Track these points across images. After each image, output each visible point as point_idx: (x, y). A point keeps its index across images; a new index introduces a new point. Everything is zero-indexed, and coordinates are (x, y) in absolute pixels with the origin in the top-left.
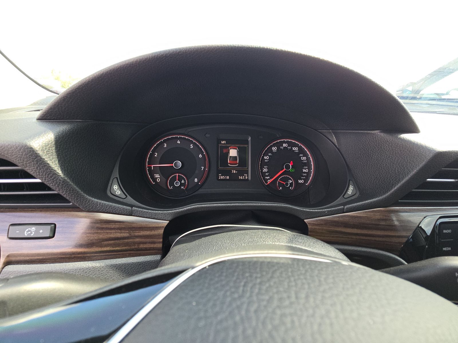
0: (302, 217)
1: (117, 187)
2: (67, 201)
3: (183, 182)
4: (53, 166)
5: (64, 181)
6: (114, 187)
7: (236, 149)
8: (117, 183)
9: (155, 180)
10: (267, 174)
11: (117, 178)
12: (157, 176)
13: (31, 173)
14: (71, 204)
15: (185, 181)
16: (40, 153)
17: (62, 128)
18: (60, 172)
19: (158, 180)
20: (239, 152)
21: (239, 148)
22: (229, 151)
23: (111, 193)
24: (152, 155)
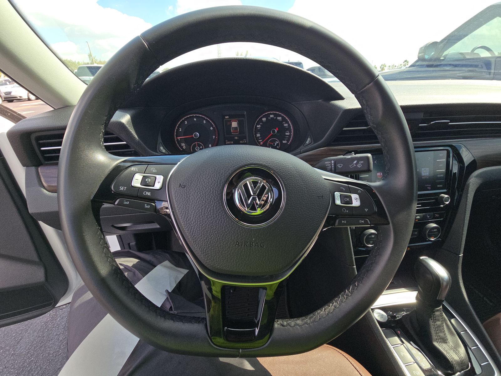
1: (162, 148)
3: (201, 147)
4: (133, 133)
5: (139, 142)
9: (182, 147)
10: (260, 138)
11: (161, 143)
12: (183, 144)
16: (127, 125)
18: (136, 136)
19: (184, 148)
20: (239, 124)
21: (238, 120)
22: (232, 123)
23: (160, 151)
24: (178, 130)
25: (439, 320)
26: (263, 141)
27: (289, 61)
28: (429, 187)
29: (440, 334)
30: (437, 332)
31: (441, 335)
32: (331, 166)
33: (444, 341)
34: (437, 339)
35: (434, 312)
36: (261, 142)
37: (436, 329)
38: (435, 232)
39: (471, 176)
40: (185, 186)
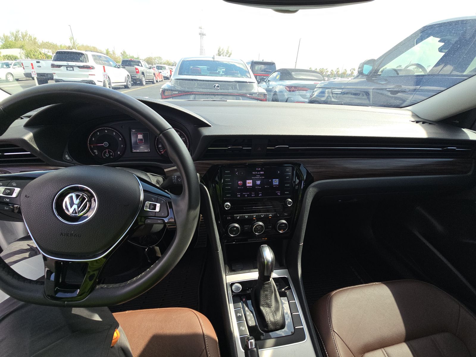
0: (163, 168)
1: (67, 156)
2: (44, 162)
3: (111, 154)
4: (34, 147)
5: (40, 153)
6: (66, 156)
7: (142, 134)
8: (67, 154)
9: (94, 153)
10: (161, 148)
11: (67, 152)
12: (96, 151)
13: (25, 149)
14: (45, 163)
15: (112, 153)
16: (28, 141)
17: (36, 130)
18: (38, 149)
19: (97, 153)
20: (143, 136)
21: (143, 134)
22: (138, 136)
23: (65, 159)
24: (91, 139)
25: (267, 291)
26: (163, 150)
27: (263, 60)
28: (279, 193)
29: (266, 301)
30: (265, 299)
31: (268, 301)
32: (175, 179)
33: (269, 306)
34: (263, 304)
35: (264, 285)
36: (162, 151)
37: (264, 297)
38: (283, 226)
39: (309, 186)
40: (29, 197)
